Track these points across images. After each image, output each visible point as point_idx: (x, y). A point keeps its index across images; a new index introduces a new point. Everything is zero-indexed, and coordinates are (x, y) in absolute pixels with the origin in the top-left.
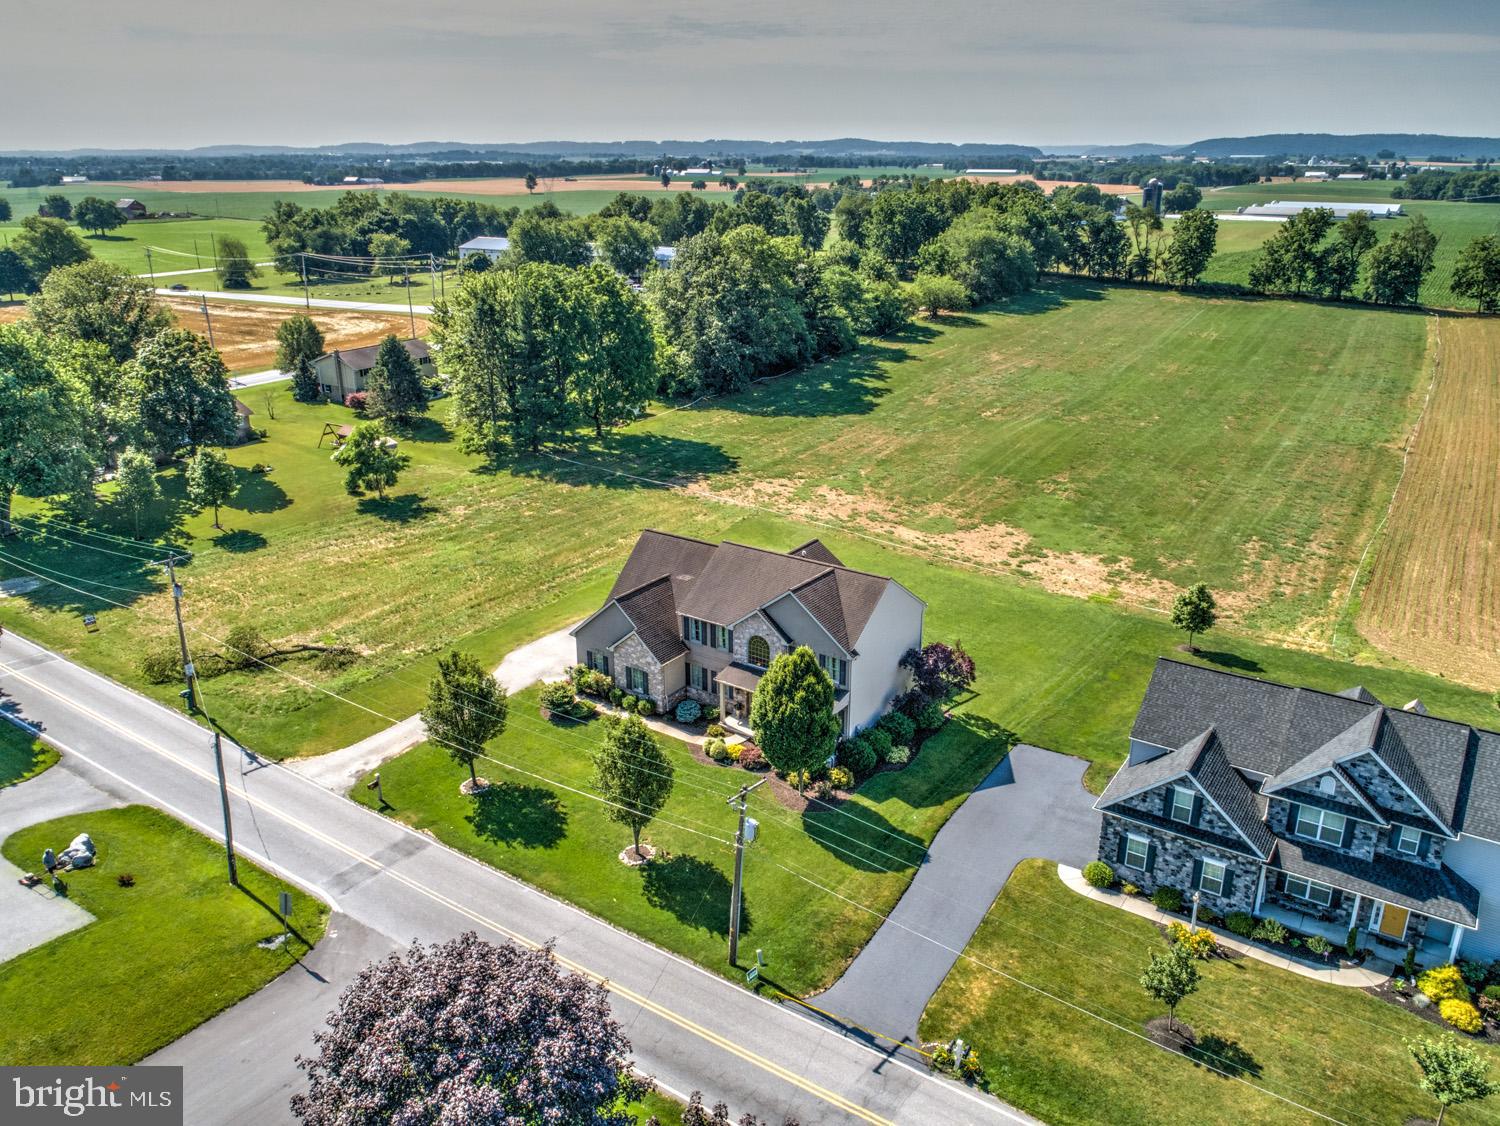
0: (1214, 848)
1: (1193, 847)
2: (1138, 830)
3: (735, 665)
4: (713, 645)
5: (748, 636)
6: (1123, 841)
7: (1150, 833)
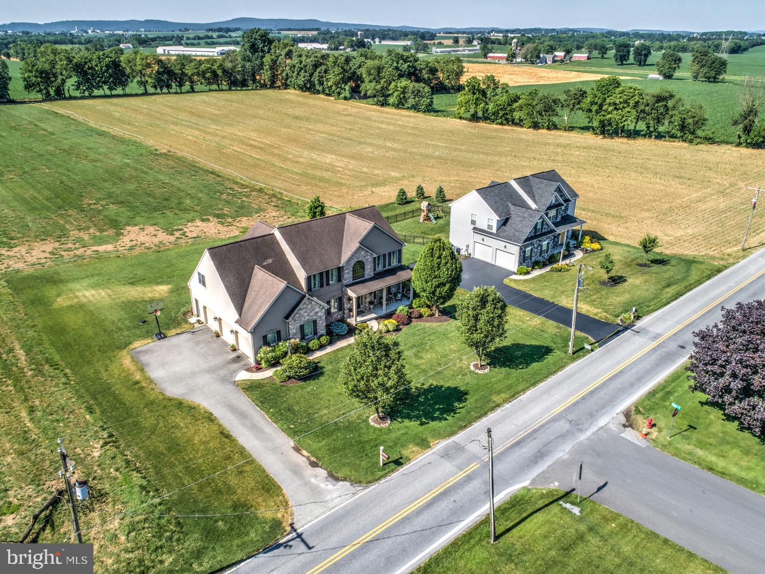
0: (544, 237)
1: (540, 241)
2: (528, 245)
3: (347, 286)
4: (328, 284)
5: (353, 264)
6: (524, 252)
7: (532, 244)
